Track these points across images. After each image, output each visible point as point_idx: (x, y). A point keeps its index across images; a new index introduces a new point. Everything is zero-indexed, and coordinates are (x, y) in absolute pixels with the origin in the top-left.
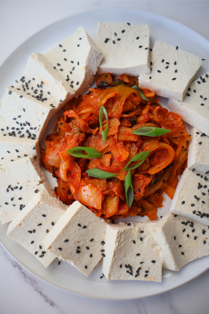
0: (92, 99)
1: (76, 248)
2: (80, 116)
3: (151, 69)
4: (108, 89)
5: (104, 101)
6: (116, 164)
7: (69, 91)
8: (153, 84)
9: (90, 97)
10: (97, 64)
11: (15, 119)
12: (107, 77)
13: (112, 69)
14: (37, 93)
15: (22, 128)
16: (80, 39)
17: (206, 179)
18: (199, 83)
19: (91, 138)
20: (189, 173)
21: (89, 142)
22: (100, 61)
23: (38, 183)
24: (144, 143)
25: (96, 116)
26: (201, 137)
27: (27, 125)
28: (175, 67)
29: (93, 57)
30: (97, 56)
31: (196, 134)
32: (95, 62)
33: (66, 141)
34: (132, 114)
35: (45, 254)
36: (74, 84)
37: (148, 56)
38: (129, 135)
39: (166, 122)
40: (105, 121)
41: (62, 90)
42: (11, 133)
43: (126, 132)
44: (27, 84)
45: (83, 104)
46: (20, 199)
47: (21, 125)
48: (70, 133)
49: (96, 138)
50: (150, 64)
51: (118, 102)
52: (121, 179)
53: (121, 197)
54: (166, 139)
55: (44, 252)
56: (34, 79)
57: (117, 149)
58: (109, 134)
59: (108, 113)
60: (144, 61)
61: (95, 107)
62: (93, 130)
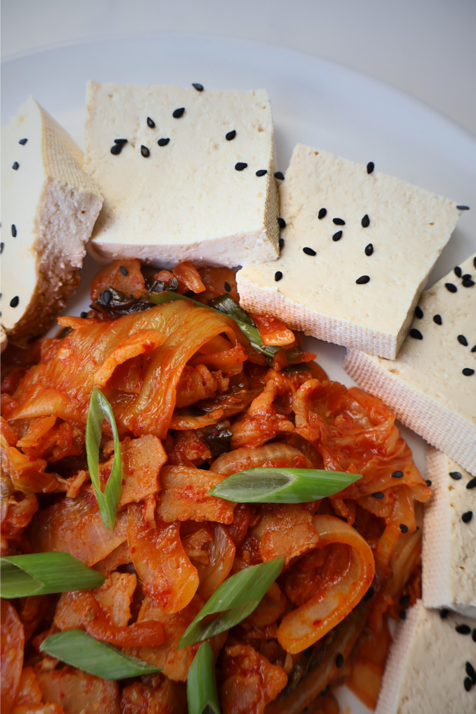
0: (65, 363)
3: (282, 244)
4: (129, 317)
5: (103, 375)
6: (151, 613)
8: (287, 300)
9: (58, 352)
10: (79, 232)
12: (127, 274)
16: (23, 142)
18: (451, 288)
19: (60, 509)
20: (429, 625)
21: (52, 525)
22: (89, 223)
24: (259, 522)
25: (79, 427)
26: (470, 492)
28: (366, 237)
29: (58, 210)
30: (76, 205)
31: (449, 480)
32: (73, 226)
34: (216, 413)
37: (268, 201)
39: (341, 435)
43: (190, 488)
45: (36, 378)
49: (79, 511)
50: (276, 226)
51: (157, 374)
52: (174, 673)
54: (339, 506)
57: (155, 555)
58: (126, 500)
60: (254, 218)
61: (72, 392)
62: (67, 482)
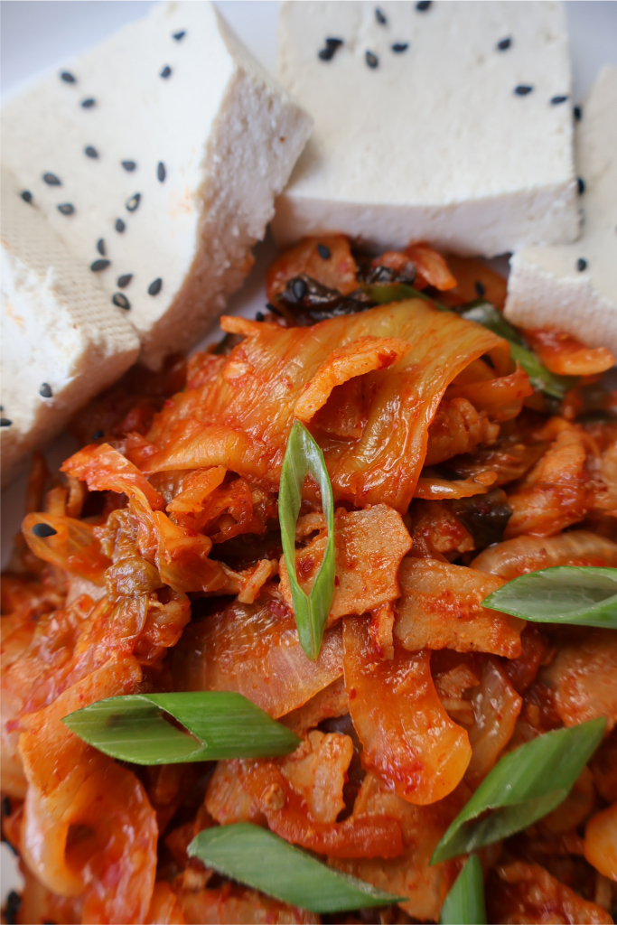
0: (238, 384)
2: (165, 483)
4: (335, 323)
5: (311, 400)
6: (379, 802)
7: (95, 333)
9: (223, 367)
10: (271, 173)
12: (327, 257)
13: (357, 210)
16: (179, 36)
19: (224, 622)
21: (210, 646)
22: (288, 163)
24: (555, 657)
25: (262, 488)
29: (245, 129)
30: (274, 124)
32: (263, 162)
33: (67, 641)
34: (483, 478)
36: (137, 293)
38: (467, 615)
40: (313, 521)
41: (53, 324)
43: (448, 595)
45: (184, 410)
48: (100, 584)
49: (256, 626)
50: (576, 189)
51: (394, 405)
52: (418, 907)
57: (390, 704)
58: (342, 609)
59: (331, 475)
61: (253, 431)
62: (240, 577)
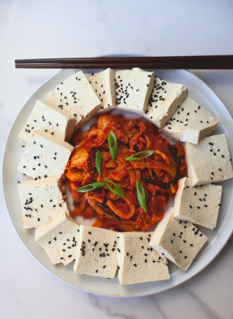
1: (37, 156)
3: (196, 187)
5: (158, 152)
10: (188, 140)
11: (129, 85)
12: (181, 152)
14: (155, 97)
15: (123, 92)
16: (208, 122)
17: (113, 250)
23: (82, 115)
24: (132, 192)
26: (147, 239)
27: (126, 96)
28: (202, 207)
31: (148, 234)
32: (190, 138)
35: (28, 133)
36: (169, 126)
38: (135, 178)
40: (142, 156)
42: (118, 85)
44: (161, 87)
46: (67, 104)
47: (126, 91)
51: (161, 164)
52: (98, 179)
53: (83, 182)
55: (29, 131)
56: (166, 92)
58: (132, 162)
62: (133, 149)
